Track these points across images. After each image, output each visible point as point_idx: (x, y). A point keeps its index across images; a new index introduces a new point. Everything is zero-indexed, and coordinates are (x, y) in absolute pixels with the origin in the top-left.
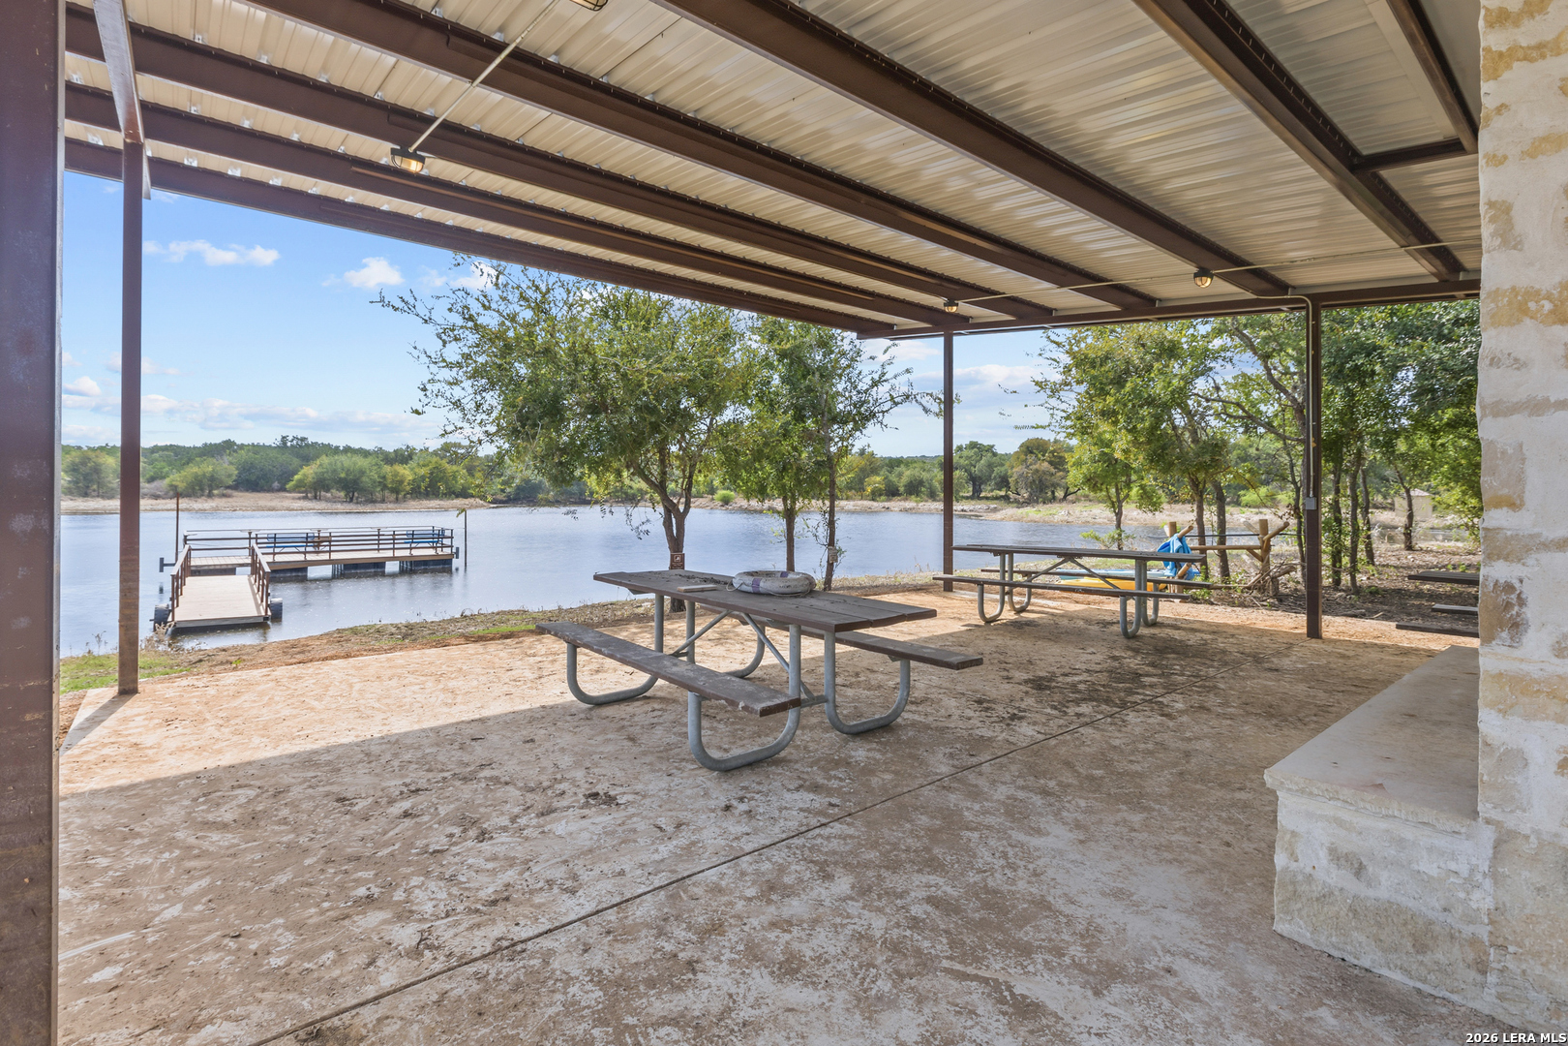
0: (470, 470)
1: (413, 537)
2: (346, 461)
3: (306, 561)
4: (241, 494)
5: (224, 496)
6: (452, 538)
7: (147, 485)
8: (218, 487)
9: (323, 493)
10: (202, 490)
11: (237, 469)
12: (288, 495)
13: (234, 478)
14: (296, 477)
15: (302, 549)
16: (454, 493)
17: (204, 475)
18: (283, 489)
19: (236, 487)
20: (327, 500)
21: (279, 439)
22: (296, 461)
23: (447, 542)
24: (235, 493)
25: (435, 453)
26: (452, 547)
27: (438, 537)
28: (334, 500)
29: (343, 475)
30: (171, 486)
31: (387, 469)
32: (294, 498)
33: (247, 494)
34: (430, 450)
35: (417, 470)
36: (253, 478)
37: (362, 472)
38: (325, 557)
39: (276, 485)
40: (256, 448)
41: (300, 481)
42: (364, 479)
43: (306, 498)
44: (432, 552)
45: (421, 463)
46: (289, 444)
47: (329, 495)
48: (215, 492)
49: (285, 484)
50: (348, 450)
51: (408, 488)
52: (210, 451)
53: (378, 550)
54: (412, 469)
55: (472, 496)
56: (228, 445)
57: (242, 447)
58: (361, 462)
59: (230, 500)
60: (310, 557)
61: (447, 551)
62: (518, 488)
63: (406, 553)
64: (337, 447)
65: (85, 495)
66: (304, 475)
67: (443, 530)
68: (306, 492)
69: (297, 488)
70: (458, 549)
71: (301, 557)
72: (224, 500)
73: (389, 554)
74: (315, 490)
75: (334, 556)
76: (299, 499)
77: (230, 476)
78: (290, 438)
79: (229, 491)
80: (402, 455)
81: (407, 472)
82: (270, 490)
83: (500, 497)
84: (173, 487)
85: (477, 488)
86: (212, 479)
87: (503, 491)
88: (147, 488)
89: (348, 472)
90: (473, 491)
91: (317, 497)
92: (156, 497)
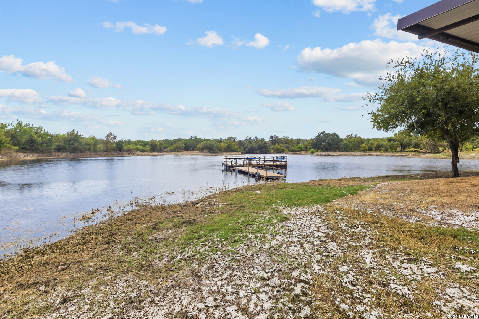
0: (236, 145)
2: (209, 142)
4: (185, 151)
5: (182, 152)
8: (181, 150)
9: (204, 151)
10: (177, 150)
11: (183, 145)
12: (195, 151)
13: (183, 147)
16: (233, 151)
17: (177, 147)
18: (193, 150)
21: (190, 137)
22: (196, 143)
28: (206, 152)
31: (219, 144)
32: (197, 152)
35: (225, 144)
36: (187, 147)
37: (213, 145)
39: (191, 149)
40: (186, 140)
41: (198, 148)
42: (214, 147)
43: (200, 152)
45: (226, 142)
49: (195, 148)
51: (224, 149)
52: (176, 141)
58: (213, 142)
62: (249, 149)
66: (199, 146)
68: (200, 150)
69: (198, 150)
74: (202, 150)
78: (193, 137)
79: (183, 150)
83: (244, 152)
84: (170, 150)
85: (238, 149)
86: (179, 147)
87: (244, 150)
88: (165, 150)
89: (210, 145)
90: (237, 150)
91: (202, 152)
92: (167, 152)
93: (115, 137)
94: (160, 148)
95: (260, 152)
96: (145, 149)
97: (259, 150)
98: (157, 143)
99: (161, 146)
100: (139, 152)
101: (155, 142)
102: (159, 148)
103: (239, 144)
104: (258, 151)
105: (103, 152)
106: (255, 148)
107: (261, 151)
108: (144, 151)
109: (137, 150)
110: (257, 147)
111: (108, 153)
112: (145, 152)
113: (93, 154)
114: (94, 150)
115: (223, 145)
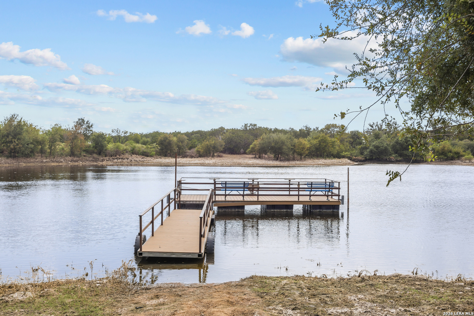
0: (342, 141)
1: (311, 186)
2: (274, 136)
3: (244, 201)
4: (226, 155)
5: (219, 156)
6: (339, 189)
7: (189, 151)
8: (217, 152)
9: (264, 155)
10: (210, 153)
11: (225, 142)
12: (247, 156)
13: (223, 147)
14: (251, 146)
15: (241, 193)
16: (332, 155)
17: (211, 145)
18: (245, 153)
19: (224, 152)
20: (265, 159)
21: (244, 125)
22: (251, 137)
23: (335, 191)
24: (224, 155)
25: (322, 131)
26: (339, 195)
27: (329, 187)
28: (269, 159)
29: (273, 145)
30: (198, 151)
31: (296, 140)
32: (250, 158)
33: (229, 155)
34: (319, 129)
35: (312, 141)
36: (232, 147)
37: (283, 143)
38: (255, 199)
39: (242, 150)
40: (234, 131)
41: (253, 148)
42: (284, 147)
43: (255, 158)
44: (324, 199)
45: (314, 137)
46: (248, 128)
47: (266, 156)
48: (215, 154)
49: (246, 150)
50: (276, 131)
51: (307, 152)
52: (214, 133)
53: (289, 195)
54: (309, 141)
55: (344, 157)
56: (222, 129)
57: (227, 130)
58: (283, 137)
59: (221, 158)
60: (247, 198)
61: (336, 198)
62: (371, 151)
63: (307, 199)
64: (271, 129)
65: (166, 156)
66: (255, 145)
67: (332, 182)
68: (255, 154)
69: (251, 153)
70: (343, 197)
71: (240, 198)
72: (219, 158)
73: (295, 199)
74: (260, 153)
75: (261, 199)
76: (252, 158)
77: (221, 146)
78: (249, 125)
79: (221, 154)
80: (304, 133)
81: (306, 143)
82: (239, 153)
83: (360, 158)
84: (198, 152)
85: (346, 151)
86: (214, 147)
87: (362, 153)
88: (189, 152)
89: (276, 142)
90: (344, 154)
91: (260, 157)
92: (192, 157)
93: (89, 127)
94: (179, 148)
95: (399, 159)
96: (148, 151)
97: (396, 153)
98: (171, 139)
99: (180, 144)
100: (135, 158)
101: (168, 136)
102: (176, 149)
103: (351, 140)
104: (393, 157)
105: (66, 156)
106: (386, 149)
107: (400, 155)
108: (145, 154)
109: (133, 152)
110: (394, 147)
111: (75, 159)
112: (148, 156)
113: (48, 160)
114: (51, 152)
115: (306, 142)
